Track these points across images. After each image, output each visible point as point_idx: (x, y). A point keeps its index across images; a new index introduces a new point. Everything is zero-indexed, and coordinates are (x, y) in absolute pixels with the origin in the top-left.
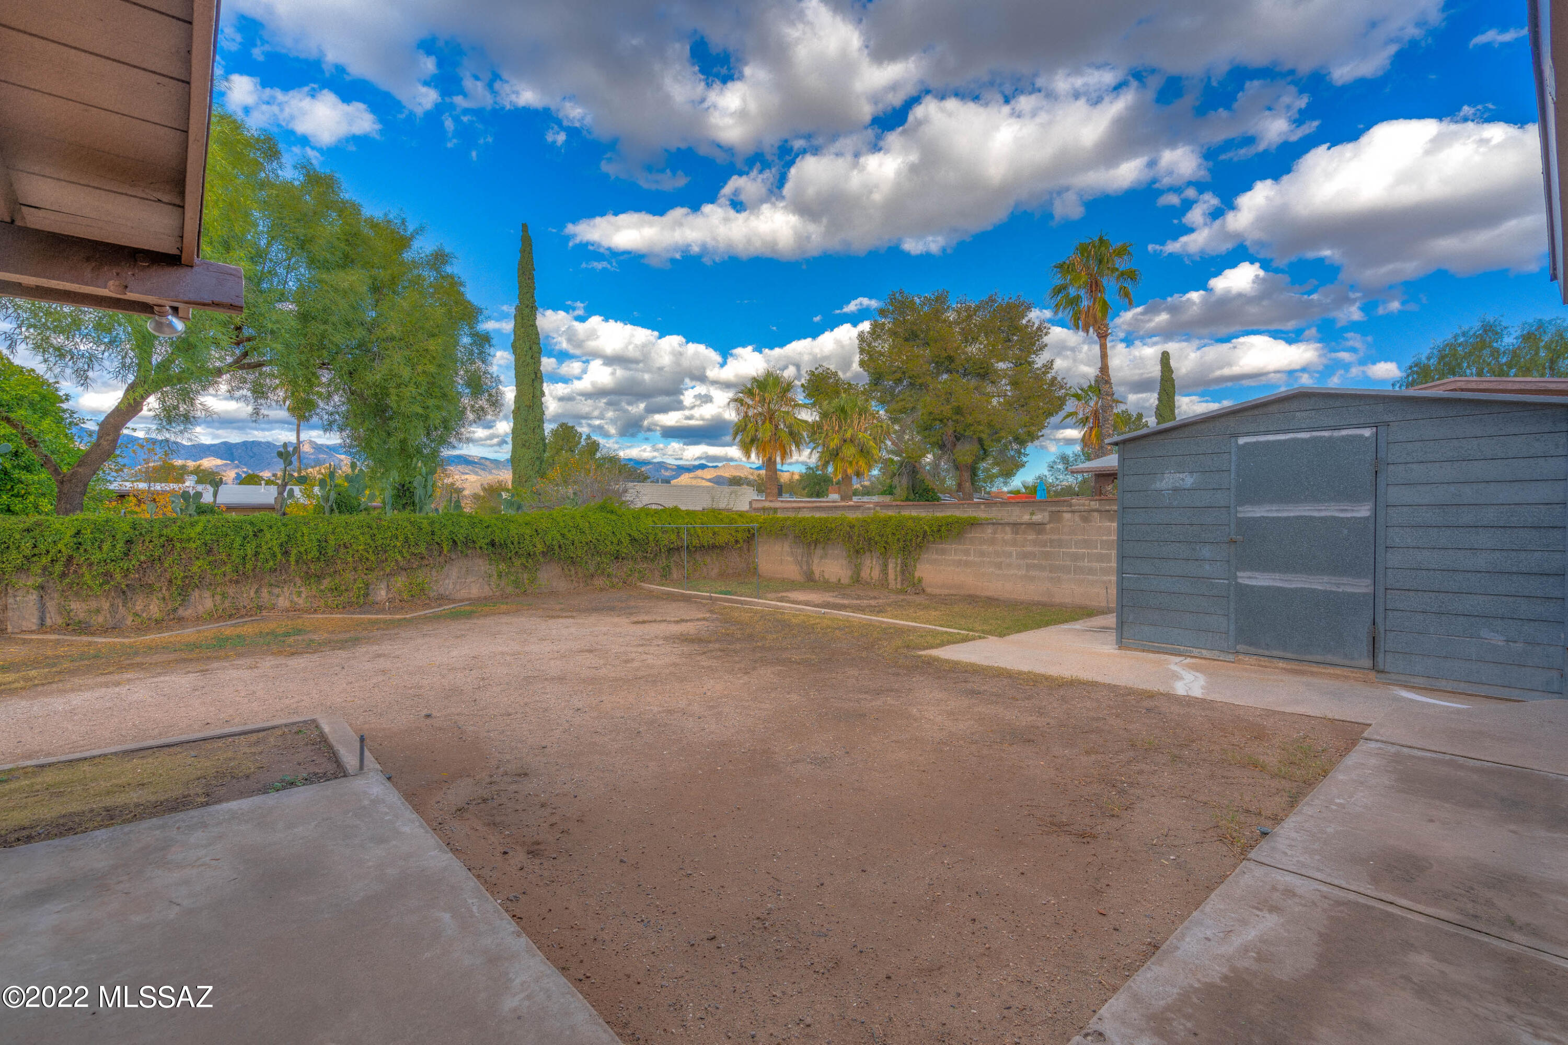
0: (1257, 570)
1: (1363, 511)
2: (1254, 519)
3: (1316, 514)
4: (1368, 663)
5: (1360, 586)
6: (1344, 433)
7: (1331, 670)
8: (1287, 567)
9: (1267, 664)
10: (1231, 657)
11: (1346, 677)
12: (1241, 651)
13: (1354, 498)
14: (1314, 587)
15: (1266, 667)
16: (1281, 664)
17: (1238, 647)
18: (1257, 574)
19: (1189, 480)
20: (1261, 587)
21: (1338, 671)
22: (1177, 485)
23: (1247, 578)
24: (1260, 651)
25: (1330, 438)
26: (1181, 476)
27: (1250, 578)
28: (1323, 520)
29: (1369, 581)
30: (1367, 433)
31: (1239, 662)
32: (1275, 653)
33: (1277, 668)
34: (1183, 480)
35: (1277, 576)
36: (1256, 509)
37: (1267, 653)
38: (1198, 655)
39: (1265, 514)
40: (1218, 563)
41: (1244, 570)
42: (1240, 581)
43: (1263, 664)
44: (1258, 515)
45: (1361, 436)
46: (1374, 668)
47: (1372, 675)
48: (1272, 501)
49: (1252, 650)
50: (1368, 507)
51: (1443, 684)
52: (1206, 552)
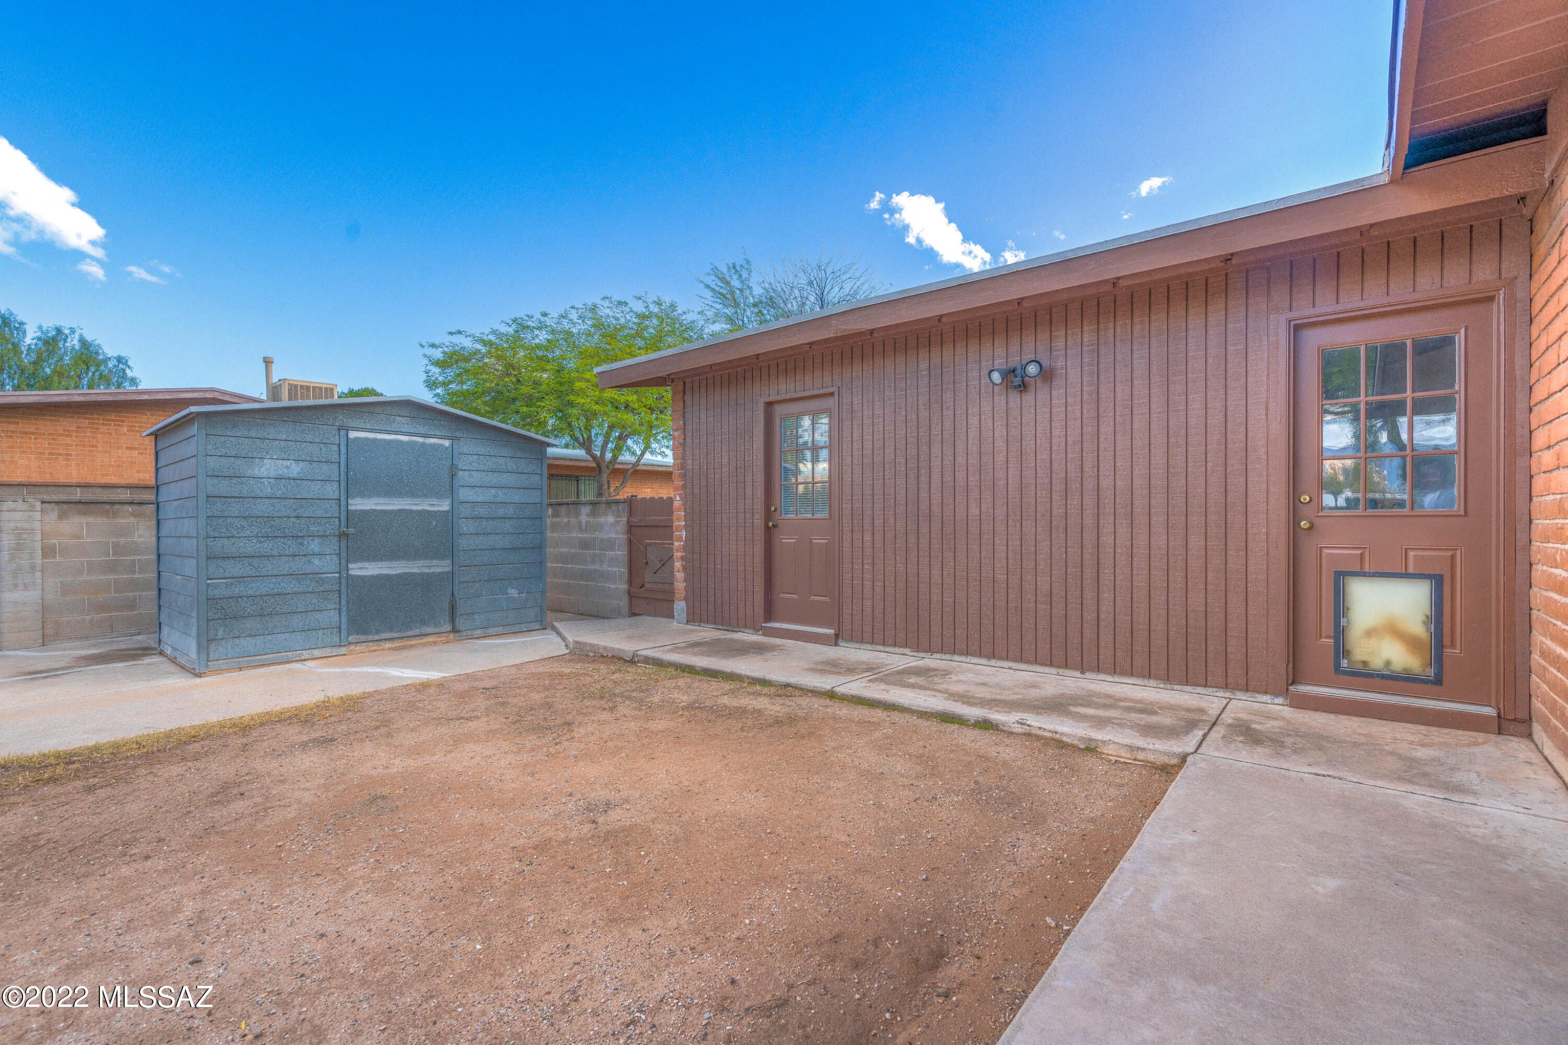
0: (368, 560)
1: (445, 506)
2: (363, 511)
3: (414, 508)
4: (448, 627)
5: (440, 567)
6: (432, 441)
7: (425, 640)
8: (393, 556)
9: (375, 648)
10: (343, 650)
11: (435, 643)
12: (354, 641)
13: (440, 496)
14: (413, 571)
15: (375, 651)
16: (388, 645)
17: (350, 639)
18: (366, 564)
19: (295, 469)
20: (372, 576)
21: (431, 639)
22: (280, 472)
23: (360, 569)
24: (370, 637)
25: (423, 444)
26: (285, 463)
27: (360, 568)
28: (419, 512)
29: (449, 562)
30: (447, 443)
31: (351, 653)
32: (383, 636)
33: (383, 650)
34: (288, 468)
35: (383, 564)
36: (366, 501)
37: (377, 637)
38: (309, 657)
39: (375, 507)
40: (328, 557)
41: (356, 561)
42: (351, 572)
43: (372, 648)
44: (368, 508)
45: (442, 445)
46: (454, 630)
47: (452, 636)
48: (379, 495)
49: (363, 638)
50: (447, 503)
51: (491, 631)
52: (315, 546)
